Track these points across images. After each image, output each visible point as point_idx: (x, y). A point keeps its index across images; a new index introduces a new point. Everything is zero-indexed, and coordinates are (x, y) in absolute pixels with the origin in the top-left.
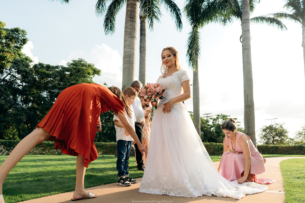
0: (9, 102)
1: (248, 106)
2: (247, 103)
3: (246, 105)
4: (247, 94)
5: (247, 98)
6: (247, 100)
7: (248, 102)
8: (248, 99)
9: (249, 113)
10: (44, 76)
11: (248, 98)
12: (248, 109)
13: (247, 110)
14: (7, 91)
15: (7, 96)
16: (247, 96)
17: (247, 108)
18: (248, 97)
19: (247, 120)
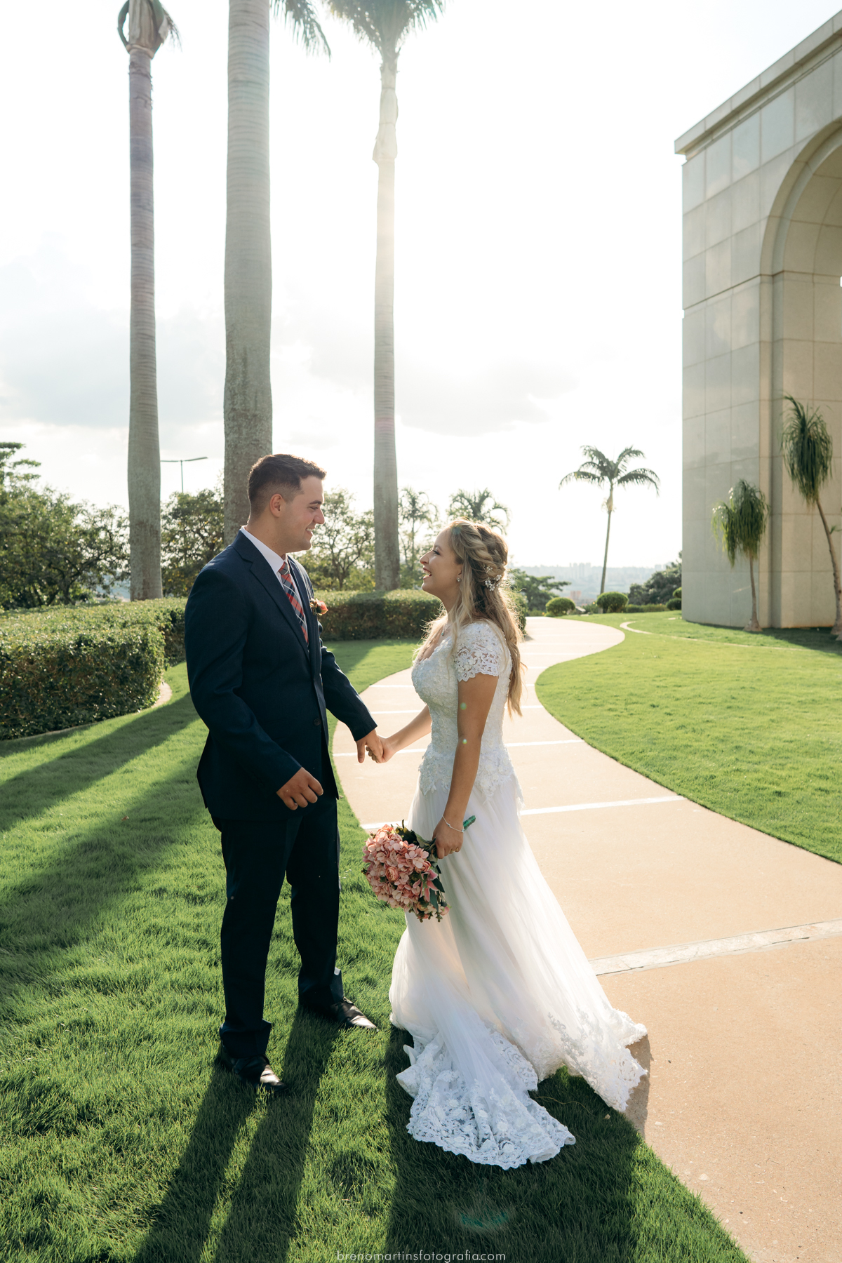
1: (246, 416)
2: (239, 399)
3: (233, 410)
4: (245, 349)
5: (241, 368)
6: (239, 380)
7: (244, 394)
8: (245, 377)
9: (247, 454)
11: (245, 373)
12: (244, 431)
13: (241, 434)
16: (245, 360)
17: (240, 426)
18: (245, 366)
19: (235, 491)
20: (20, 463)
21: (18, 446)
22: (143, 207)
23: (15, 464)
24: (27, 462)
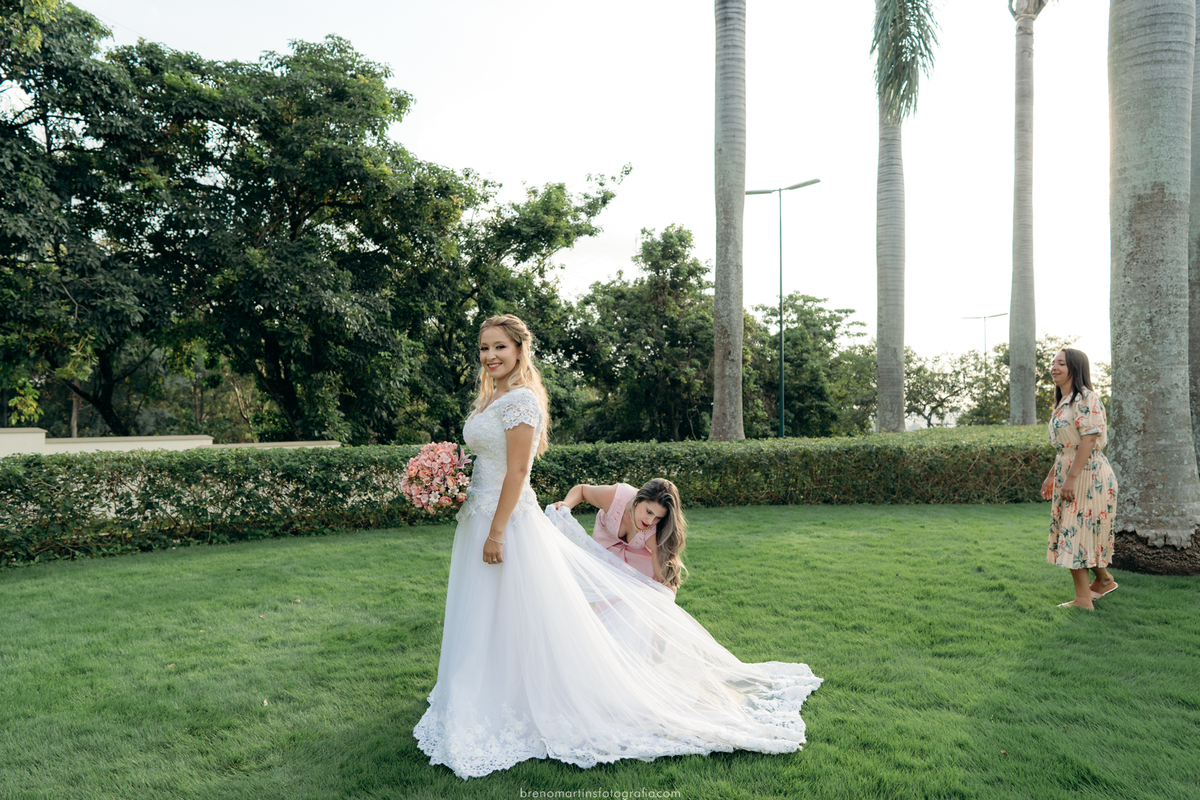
0: (48, 226)
10: (197, 107)
14: (27, 172)
15: (32, 196)
20: (853, 324)
21: (852, 311)
22: (1026, 131)
23: (848, 325)
24: (858, 323)
